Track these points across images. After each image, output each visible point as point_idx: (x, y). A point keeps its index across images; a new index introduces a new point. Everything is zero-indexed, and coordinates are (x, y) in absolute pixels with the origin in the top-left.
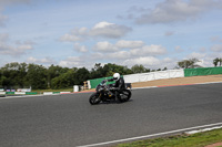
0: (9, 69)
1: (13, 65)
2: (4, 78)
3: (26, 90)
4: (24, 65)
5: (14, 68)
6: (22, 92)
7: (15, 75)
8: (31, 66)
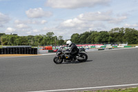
0: (114, 32)
1: (116, 29)
2: (110, 37)
3: (124, 45)
4: (122, 29)
5: (116, 31)
6: (122, 46)
7: (117, 36)
8: (127, 29)
